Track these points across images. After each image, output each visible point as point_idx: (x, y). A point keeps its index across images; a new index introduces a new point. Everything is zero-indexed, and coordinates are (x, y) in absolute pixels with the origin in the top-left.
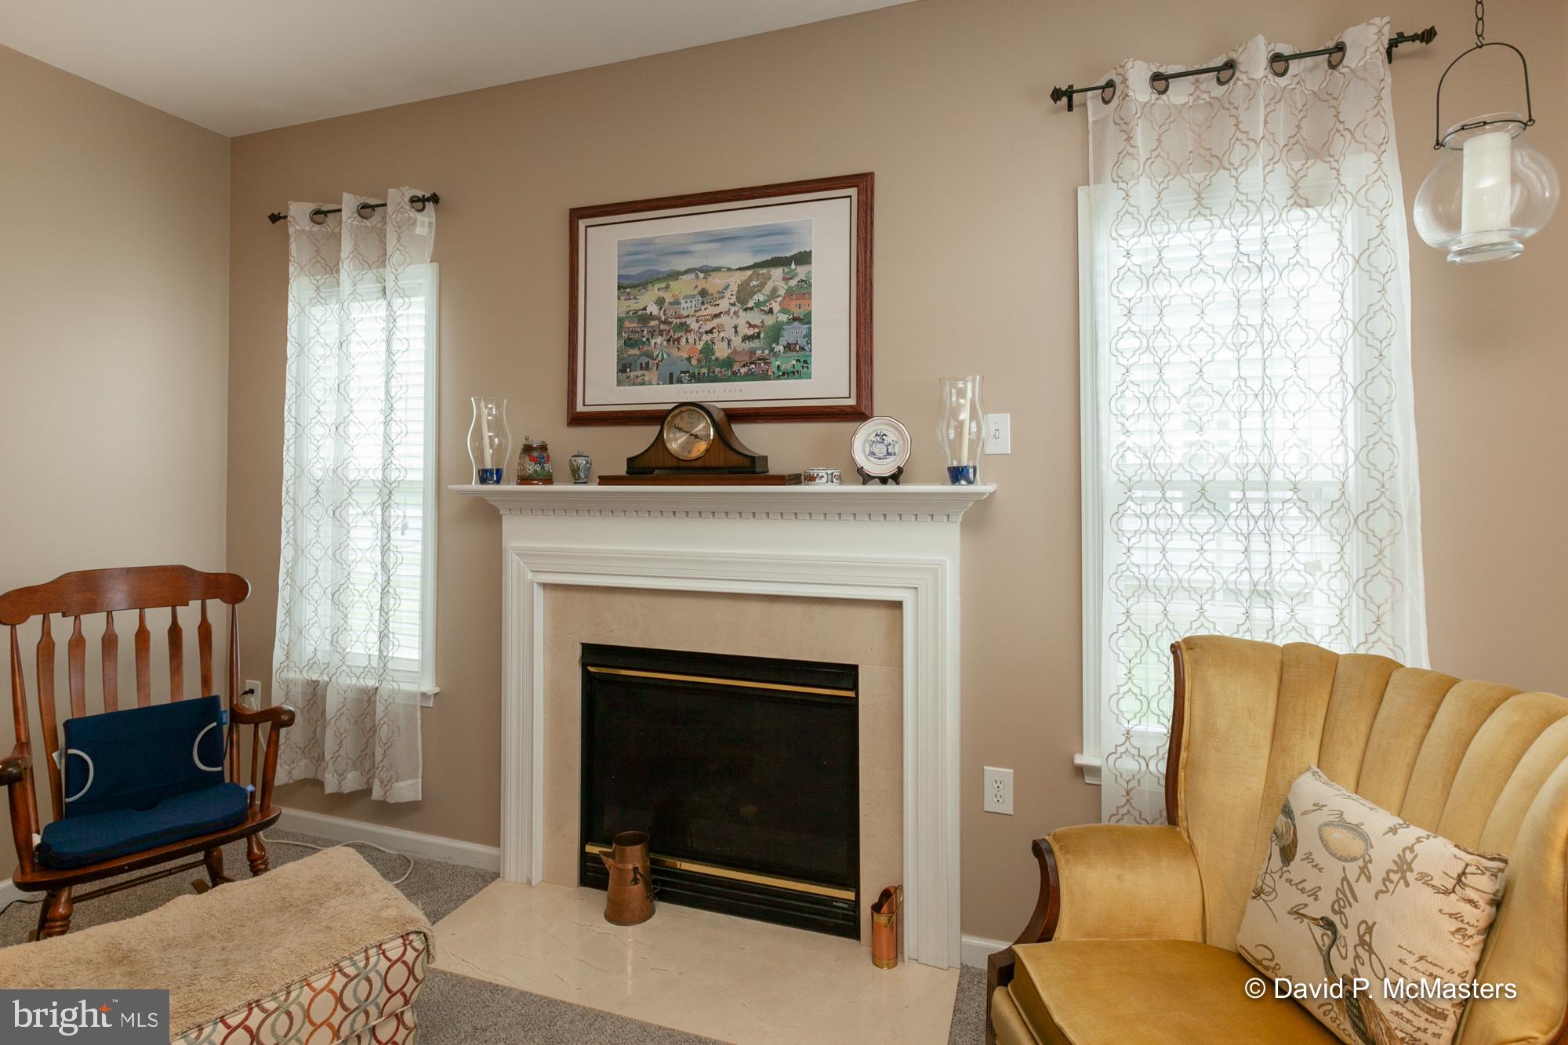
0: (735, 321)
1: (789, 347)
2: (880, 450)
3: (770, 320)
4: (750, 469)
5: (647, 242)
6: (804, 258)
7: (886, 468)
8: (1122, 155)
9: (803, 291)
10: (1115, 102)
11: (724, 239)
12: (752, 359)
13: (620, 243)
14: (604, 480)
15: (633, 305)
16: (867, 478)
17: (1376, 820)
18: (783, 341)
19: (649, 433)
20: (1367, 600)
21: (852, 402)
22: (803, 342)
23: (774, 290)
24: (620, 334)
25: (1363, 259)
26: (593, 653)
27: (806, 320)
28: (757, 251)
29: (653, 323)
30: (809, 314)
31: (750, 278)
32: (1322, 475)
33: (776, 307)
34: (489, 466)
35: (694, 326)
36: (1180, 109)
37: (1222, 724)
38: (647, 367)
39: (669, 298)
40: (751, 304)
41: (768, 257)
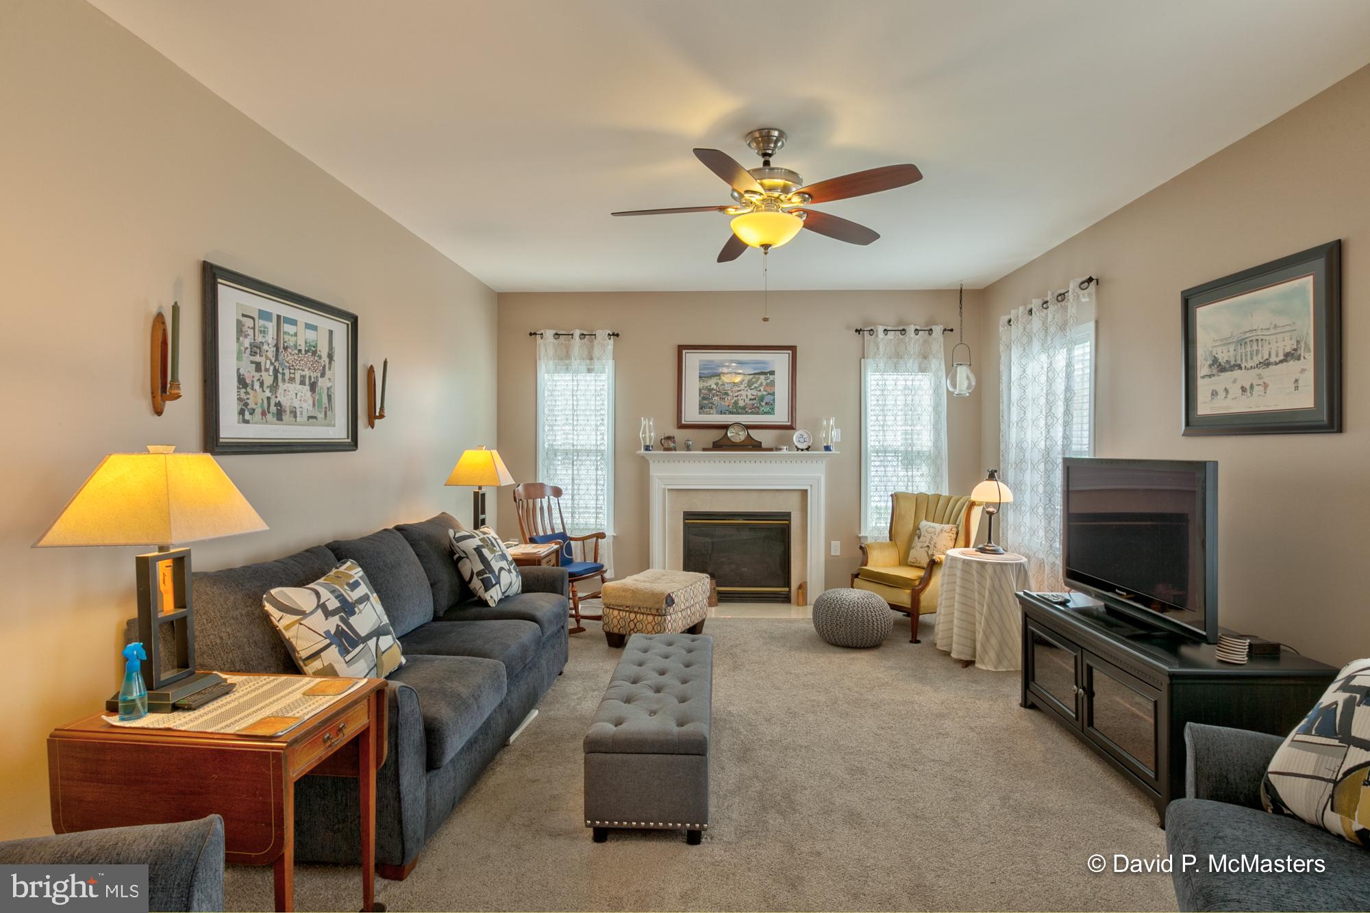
0: (747, 393)
1: (767, 404)
2: (802, 440)
3: (759, 394)
4: (757, 446)
5: (712, 361)
6: (772, 373)
7: (804, 446)
8: (875, 354)
9: (772, 384)
10: (873, 336)
11: (740, 363)
12: (753, 407)
13: (700, 361)
14: (704, 450)
15: (705, 384)
16: (798, 449)
17: (937, 525)
18: (765, 401)
19: (721, 433)
20: (935, 482)
21: (789, 424)
22: (772, 402)
23: (761, 383)
24: (700, 395)
25: (936, 390)
26: (688, 515)
27: (773, 394)
28: (755, 369)
29: (714, 392)
30: (774, 393)
31: (752, 378)
32: (925, 449)
33: (762, 389)
34: (648, 444)
35: (731, 394)
36: (890, 340)
37: (903, 513)
38: (711, 408)
39: (720, 383)
40: (752, 387)
41: (759, 371)
